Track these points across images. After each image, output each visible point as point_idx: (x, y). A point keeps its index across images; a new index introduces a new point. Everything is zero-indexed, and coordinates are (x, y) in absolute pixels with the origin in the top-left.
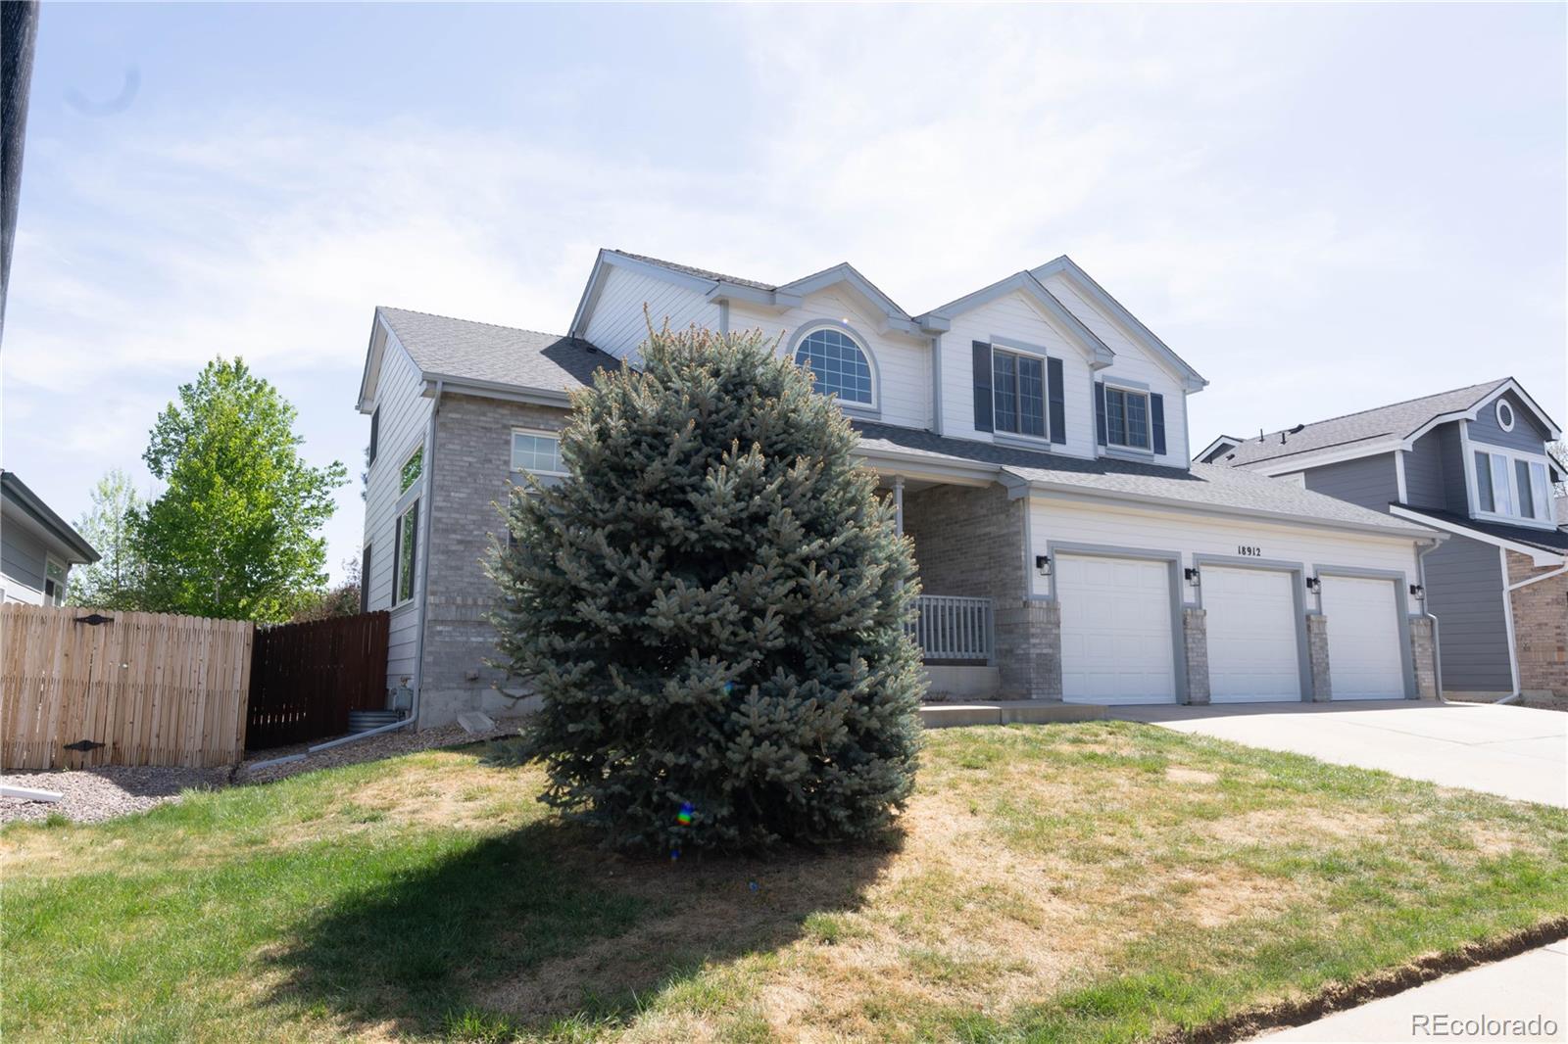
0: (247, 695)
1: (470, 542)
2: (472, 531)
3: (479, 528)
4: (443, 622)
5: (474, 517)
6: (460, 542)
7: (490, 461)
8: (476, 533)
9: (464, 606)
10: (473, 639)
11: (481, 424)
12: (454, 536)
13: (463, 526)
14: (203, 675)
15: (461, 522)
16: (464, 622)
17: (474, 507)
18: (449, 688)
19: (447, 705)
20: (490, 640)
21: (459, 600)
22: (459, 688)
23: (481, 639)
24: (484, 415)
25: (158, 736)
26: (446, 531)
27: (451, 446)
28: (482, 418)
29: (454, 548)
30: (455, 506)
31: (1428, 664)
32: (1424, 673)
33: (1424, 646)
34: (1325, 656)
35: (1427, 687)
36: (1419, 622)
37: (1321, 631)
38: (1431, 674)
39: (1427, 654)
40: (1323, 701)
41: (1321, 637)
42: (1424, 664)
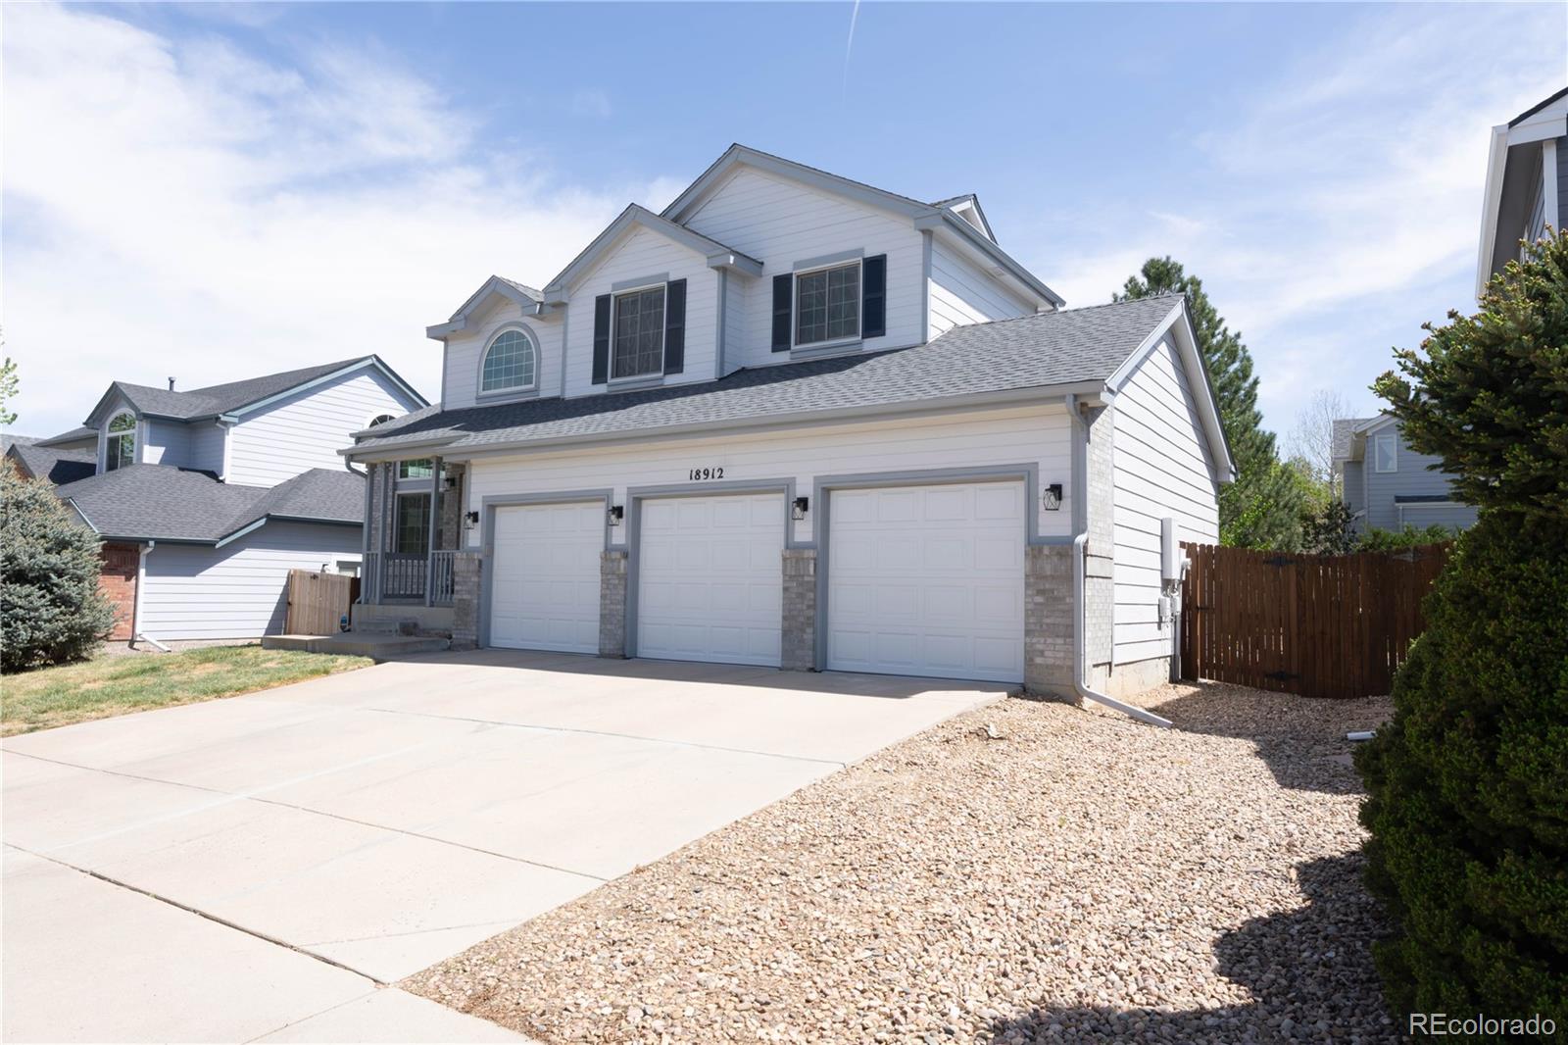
31: (1059, 625)
32: (1042, 641)
33: (1052, 591)
34: (805, 608)
35: (1047, 666)
36: (1040, 551)
37: (802, 573)
38: (1065, 644)
39: (1060, 607)
40: (792, 669)
41: (800, 579)
42: (1047, 624)
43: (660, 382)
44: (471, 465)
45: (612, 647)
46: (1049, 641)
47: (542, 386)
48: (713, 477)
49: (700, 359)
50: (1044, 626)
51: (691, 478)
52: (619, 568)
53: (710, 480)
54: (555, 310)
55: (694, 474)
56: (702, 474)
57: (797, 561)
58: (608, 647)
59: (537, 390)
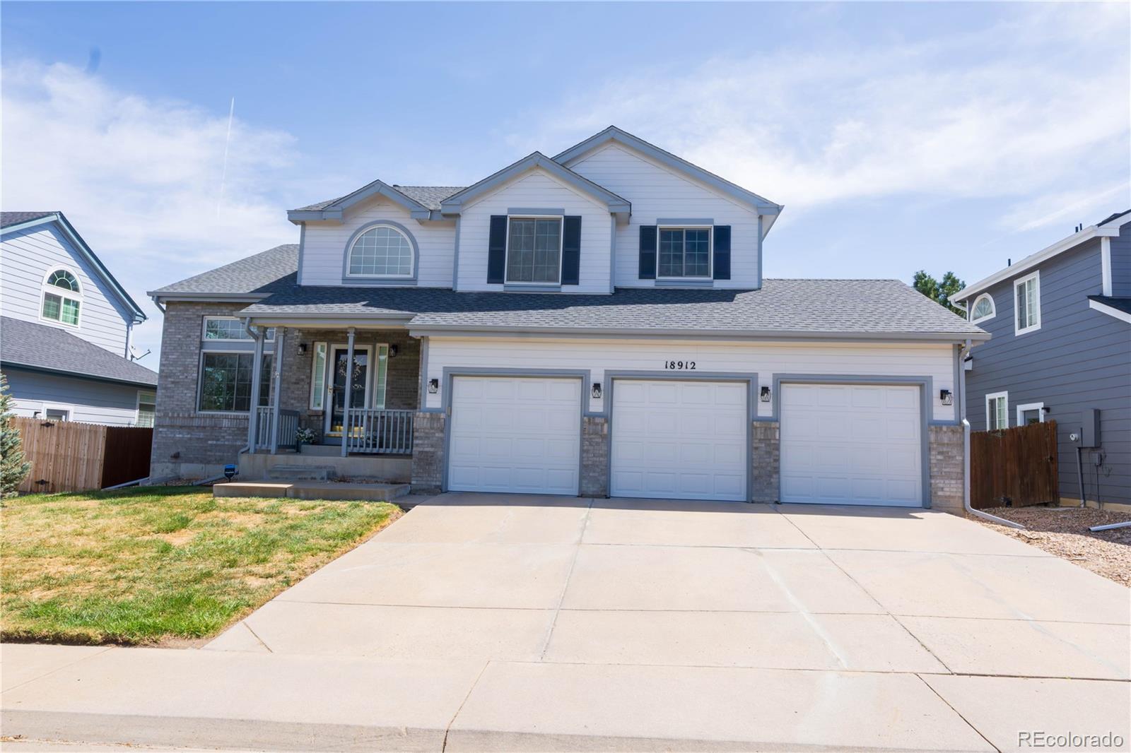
0: (102, 462)
1: (178, 382)
2: (179, 376)
3: (183, 374)
4: (163, 426)
5: (181, 369)
6: (173, 382)
7: (190, 336)
8: (181, 377)
9: (173, 417)
10: (177, 436)
11: (186, 316)
12: (170, 379)
13: (175, 374)
14: (86, 452)
15: (174, 371)
16: (172, 426)
17: (180, 363)
18: (164, 462)
19: (163, 471)
20: (186, 436)
21: (170, 415)
22: (169, 462)
23: (181, 436)
24: (188, 311)
25: (68, 480)
26: (166, 377)
27: (170, 330)
28: (187, 313)
29: (169, 386)
30: (171, 363)
31: (952, 472)
32: (942, 481)
33: (948, 453)
34: (772, 460)
35: (946, 497)
36: (941, 429)
37: (769, 438)
38: (956, 483)
39: (953, 462)
40: (763, 502)
41: (768, 442)
42: (945, 472)
43: (558, 290)
44: (428, 340)
45: (595, 489)
46: (947, 482)
47: (420, 277)
48: (687, 368)
49: (594, 276)
50: (943, 474)
51: (666, 367)
52: (602, 430)
53: (684, 369)
54: (445, 219)
55: (669, 365)
56: (676, 365)
57: (766, 429)
58: (591, 489)
59: (415, 280)
